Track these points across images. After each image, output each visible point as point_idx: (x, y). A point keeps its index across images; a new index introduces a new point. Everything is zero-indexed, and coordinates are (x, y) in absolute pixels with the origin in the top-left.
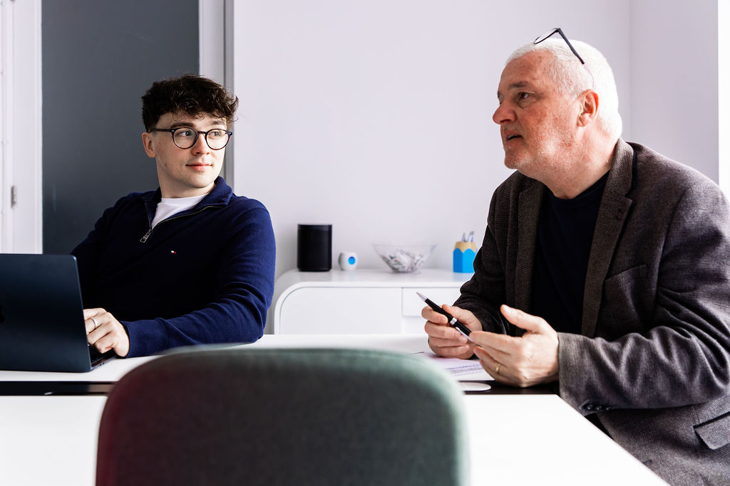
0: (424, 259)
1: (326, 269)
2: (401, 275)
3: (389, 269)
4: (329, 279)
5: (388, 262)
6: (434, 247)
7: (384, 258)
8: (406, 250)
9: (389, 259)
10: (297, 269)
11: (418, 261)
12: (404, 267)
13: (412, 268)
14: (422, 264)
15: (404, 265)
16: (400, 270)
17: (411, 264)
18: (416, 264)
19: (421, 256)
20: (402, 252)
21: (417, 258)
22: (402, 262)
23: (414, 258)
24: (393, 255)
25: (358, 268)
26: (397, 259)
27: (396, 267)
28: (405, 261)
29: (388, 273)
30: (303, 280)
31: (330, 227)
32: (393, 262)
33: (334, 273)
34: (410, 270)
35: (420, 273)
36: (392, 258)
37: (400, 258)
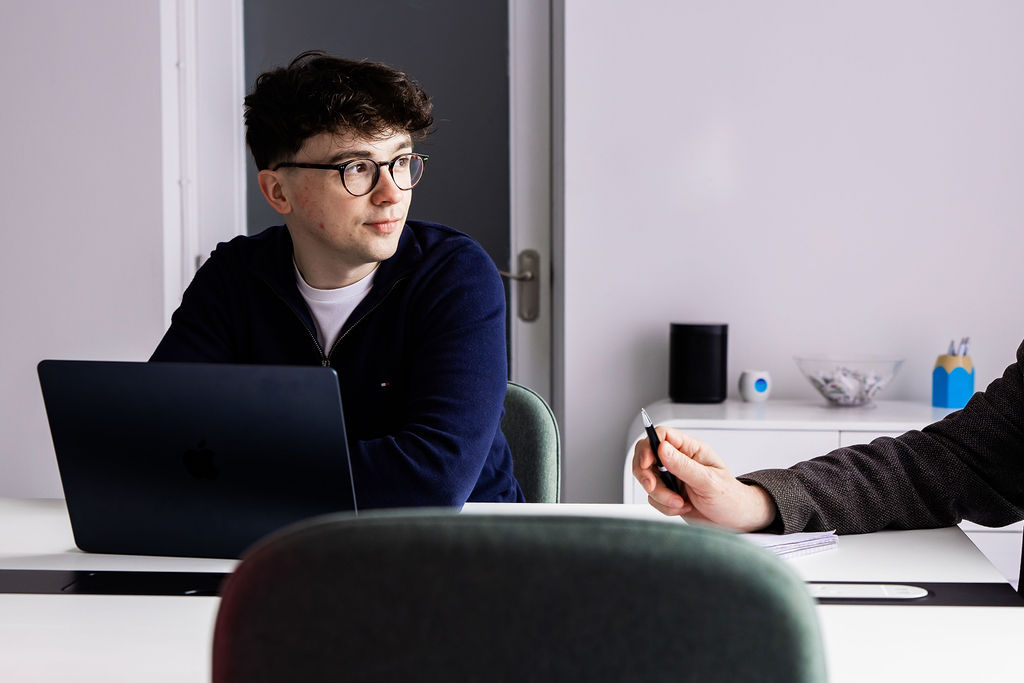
0: (881, 384)
1: (716, 398)
2: (842, 411)
3: (823, 401)
4: (722, 416)
5: (820, 388)
6: (898, 365)
7: (814, 381)
8: (852, 368)
9: (823, 382)
10: (669, 399)
11: (871, 386)
12: (848, 397)
13: (862, 399)
14: (878, 392)
15: (848, 394)
16: (842, 401)
17: (860, 393)
18: (867, 392)
19: (877, 379)
20: (846, 373)
21: (870, 381)
22: (844, 388)
23: (864, 382)
24: (829, 377)
25: (772, 397)
26: (836, 383)
27: (835, 396)
28: (850, 386)
29: (822, 406)
30: (677, 416)
31: (724, 328)
32: (828, 388)
33: (730, 406)
34: (857, 402)
35: (875, 407)
36: (827, 381)
37: (840, 381)
